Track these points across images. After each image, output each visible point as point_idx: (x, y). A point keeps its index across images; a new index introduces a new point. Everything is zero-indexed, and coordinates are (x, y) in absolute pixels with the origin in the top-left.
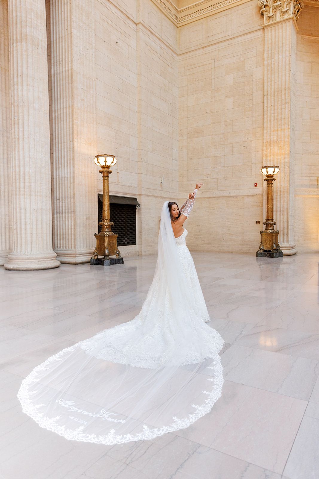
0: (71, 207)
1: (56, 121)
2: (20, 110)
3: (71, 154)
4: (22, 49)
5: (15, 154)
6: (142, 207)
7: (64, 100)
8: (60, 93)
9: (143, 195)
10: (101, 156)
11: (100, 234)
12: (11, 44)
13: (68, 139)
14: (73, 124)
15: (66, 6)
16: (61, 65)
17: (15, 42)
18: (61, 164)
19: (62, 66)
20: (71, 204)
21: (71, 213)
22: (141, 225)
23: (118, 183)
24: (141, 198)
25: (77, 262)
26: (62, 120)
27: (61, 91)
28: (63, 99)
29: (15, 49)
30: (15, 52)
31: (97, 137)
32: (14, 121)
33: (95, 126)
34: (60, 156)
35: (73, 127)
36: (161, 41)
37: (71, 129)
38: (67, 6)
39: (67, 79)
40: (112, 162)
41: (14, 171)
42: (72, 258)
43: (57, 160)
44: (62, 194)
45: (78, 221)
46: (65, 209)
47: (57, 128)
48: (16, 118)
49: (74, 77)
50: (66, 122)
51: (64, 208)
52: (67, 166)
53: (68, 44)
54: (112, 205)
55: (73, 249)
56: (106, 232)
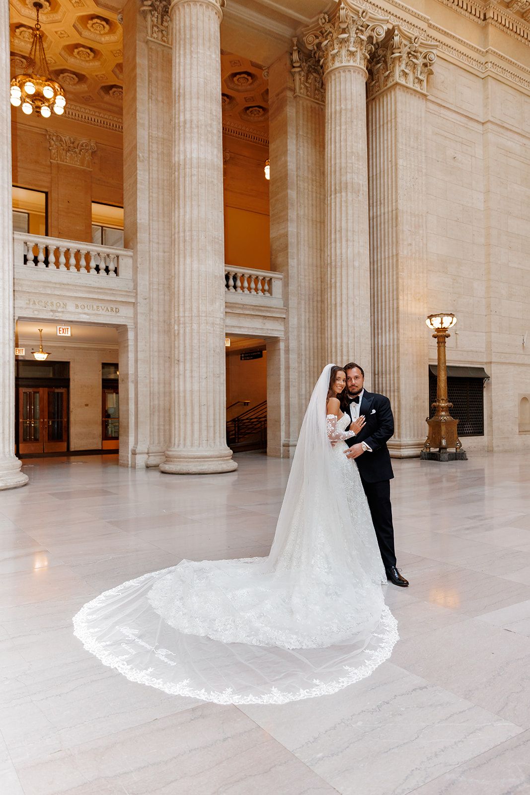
0: (394, 383)
1: (375, 275)
2: (338, 271)
3: (395, 316)
4: (341, 201)
5: (331, 323)
6: (493, 380)
7: (387, 248)
8: (381, 240)
9: (495, 362)
10: (435, 316)
11: (433, 419)
12: (329, 196)
13: (391, 296)
14: (397, 278)
15: (389, 132)
16: (382, 205)
17: (333, 193)
18: (382, 329)
19: (384, 206)
20: (394, 380)
21: (394, 392)
22: (491, 407)
23: (457, 348)
24: (491, 368)
25: (402, 455)
26: (383, 273)
27: (382, 237)
28: (385, 247)
29: (333, 201)
30: (333, 204)
31: (428, 289)
32: (331, 284)
33: (425, 275)
34: (380, 318)
35: (397, 282)
36: (522, 135)
37: (395, 284)
38: (391, 132)
39: (390, 222)
40: (451, 323)
41: (329, 342)
42: (396, 450)
43: (376, 323)
44: (382, 368)
45: (403, 402)
46: (386, 387)
47: (376, 283)
48: (333, 281)
49: (399, 219)
50: (389, 276)
51: (384, 385)
52: (390, 331)
53: (392, 179)
54: (450, 380)
55: (397, 439)
56: (442, 416)
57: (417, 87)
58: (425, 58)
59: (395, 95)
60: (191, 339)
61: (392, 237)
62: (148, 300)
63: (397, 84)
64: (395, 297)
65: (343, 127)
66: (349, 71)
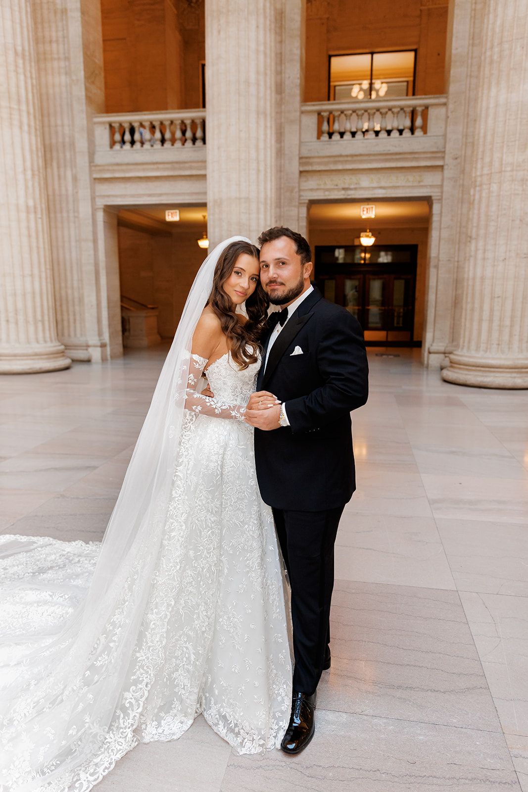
60: (488, 206)
62: (459, 160)
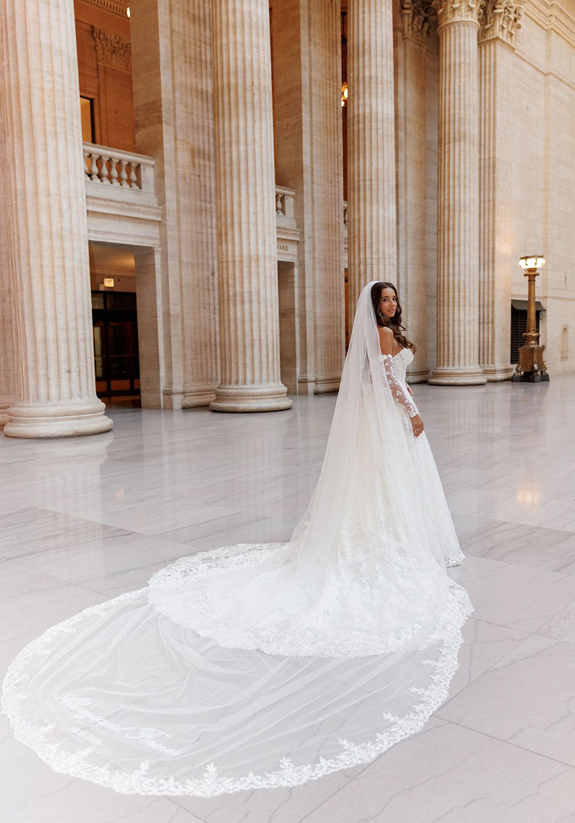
0: (488, 316)
2: (456, 214)
3: (490, 256)
4: (460, 149)
6: (548, 313)
7: (482, 192)
9: (549, 297)
10: (531, 257)
11: (524, 347)
13: (486, 237)
17: (451, 142)
19: (480, 152)
20: (488, 313)
21: (488, 323)
24: (547, 302)
25: (497, 379)
29: (451, 149)
30: (451, 152)
33: (510, 218)
36: (570, 86)
37: (491, 226)
38: (490, 83)
40: (541, 264)
48: (451, 223)
55: (490, 365)
56: (533, 344)
57: (508, 41)
58: (515, 12)
59: (495, 48)
61: (489, 183)
63: (497, 38)
64: (491, 239)
65: (462, 80)
66: (468, 26)
